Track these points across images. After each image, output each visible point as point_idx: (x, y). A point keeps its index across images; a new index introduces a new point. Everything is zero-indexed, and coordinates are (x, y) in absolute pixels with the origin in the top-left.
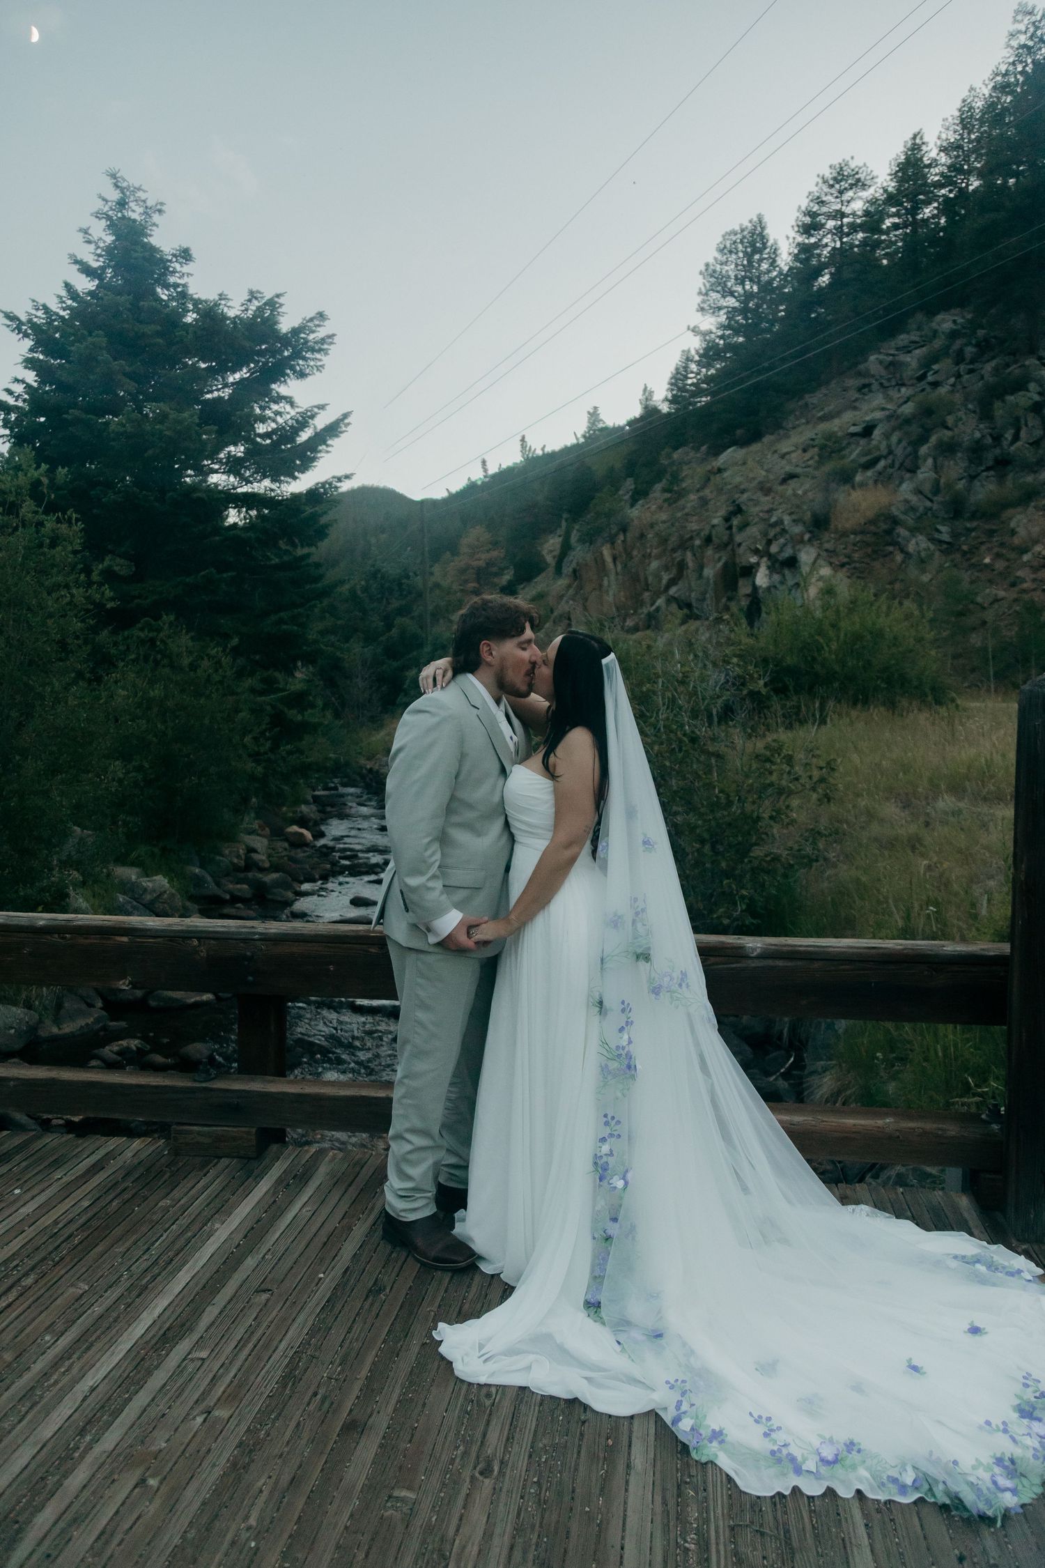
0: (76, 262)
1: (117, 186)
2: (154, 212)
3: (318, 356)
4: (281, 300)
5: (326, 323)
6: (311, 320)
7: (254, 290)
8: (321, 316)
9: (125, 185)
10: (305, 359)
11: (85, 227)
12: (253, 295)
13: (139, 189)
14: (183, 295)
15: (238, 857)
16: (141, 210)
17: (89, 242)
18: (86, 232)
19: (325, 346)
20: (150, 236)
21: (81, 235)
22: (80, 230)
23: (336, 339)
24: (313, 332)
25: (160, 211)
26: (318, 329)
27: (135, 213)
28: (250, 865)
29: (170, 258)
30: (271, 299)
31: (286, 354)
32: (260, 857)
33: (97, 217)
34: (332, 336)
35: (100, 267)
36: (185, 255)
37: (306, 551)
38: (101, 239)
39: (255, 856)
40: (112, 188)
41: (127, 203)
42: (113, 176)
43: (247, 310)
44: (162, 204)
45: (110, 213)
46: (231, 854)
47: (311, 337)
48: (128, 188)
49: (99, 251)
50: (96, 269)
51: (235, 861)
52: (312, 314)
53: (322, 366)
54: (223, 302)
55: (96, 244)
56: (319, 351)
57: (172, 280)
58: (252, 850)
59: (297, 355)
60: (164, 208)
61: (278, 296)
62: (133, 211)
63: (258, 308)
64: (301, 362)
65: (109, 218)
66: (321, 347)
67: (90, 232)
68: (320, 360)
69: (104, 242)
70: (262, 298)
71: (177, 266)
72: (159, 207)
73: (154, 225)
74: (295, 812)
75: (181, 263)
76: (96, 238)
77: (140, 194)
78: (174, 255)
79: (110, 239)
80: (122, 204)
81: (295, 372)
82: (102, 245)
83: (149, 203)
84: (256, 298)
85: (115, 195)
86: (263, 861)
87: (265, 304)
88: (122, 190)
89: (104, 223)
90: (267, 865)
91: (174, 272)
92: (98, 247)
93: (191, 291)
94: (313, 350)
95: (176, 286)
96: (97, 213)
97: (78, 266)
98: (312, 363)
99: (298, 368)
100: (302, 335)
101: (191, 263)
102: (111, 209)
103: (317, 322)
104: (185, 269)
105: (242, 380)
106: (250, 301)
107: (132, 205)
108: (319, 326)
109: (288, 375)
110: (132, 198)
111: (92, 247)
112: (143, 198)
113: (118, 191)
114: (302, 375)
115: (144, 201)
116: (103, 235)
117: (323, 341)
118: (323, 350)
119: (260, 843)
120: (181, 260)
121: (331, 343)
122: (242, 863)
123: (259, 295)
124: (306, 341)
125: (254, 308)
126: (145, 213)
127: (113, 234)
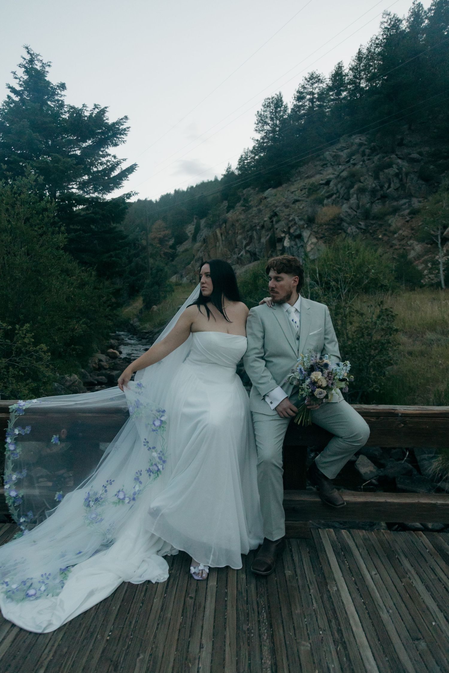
0: (9, 87)
1: (28, 52)
2: (47, 66)
3: (122, 136)
4: (107, 110)
5: (128, 121)
6: (122, 119)
7: (97, 104)
8: (126, 118)
9: (32, 52)
10: (117, 138)
11: (14, 71)
12: (96, 106)
13: (39, 55)
14: (62, 105)
15: (95, 363)
16: (41, 65)
17: (16, 78)
18: (14, 73)
19: (126, 132)
20: (46, 76)
21: (13, 74)
22: (12, 72)
23: (130, 129)
24: (123, 125)
25: (49, 66)
26: (124, 123)
27: (38, 66)
28: (101, 368)
29: (56, 87)
30: (103, 109)
31: (109, 134)
32: (104, 364)
33: (20, 66)
34: (128, 128)
35: (22, 90)
36: (63, 86)
37: (114, 225)
38: (22, 77)
39: (102, 363)
40: (26, 53)
41: (34, 61)
42: (27, 48)
43: (93, 113)
44: (50, 62)
45: (26, 65)
46: (92, 363)
47: (121, 127)
48: (33, 54)
49: (21, 83)
50: (20, 91)
51: (94, 365)
52: (123, 117)
53: (125, 141)
54: (84, 108)
55: (20, 79)
56: (123, 135)
57: (56, 98)
58: (100, 360)
59: (115, 135)
60: (51, 64)
61: (106, 108)
62: (36, 65)
63: (98, 112)
64: (115, 139)
65: (25, 67)
66: (123, 132)
67: (16, 73)
68: (123, 138)
69: (23, 78)
70: (100, 108)
71: (59, 91)
72: (49, 64)
73: (47, 72)
74: (108, 343)
75: (61, 90)
76: (19, 77)
77: (39, 57)
78: (58, 86)
79: (26, 77)
80: (31, 61)
81: (112, 143)
82: (22, 80)
83: (44, 62)
84: (97, 108)
85: (28, 57)
86: (106, 365)
87: (101, 111)
88: (31, 55)
89: (23, 69)
90: (107, 367)
91: (58, 94)
92: (20, 81)
93: (65, 103)
94: (121, 134)
95: (58, 101)
96: (20, 65)
97: (10, 90)
98: (120, 139)
99: (114, 141)
100: (117, 126)
101: (65, 90)
102: (27, 63)
103: (124, 121)
104: (63, 93)
105: (89, 146)
106: (94, 109)
107: (36, 62)
108: (125, 122)
109: (109, 144)
110: (36, 59)
111: (18, 80)
112: (41, 59)
113: (29, 55)
114: (116, 145)
115: (42, 61)
116: (23, 75)
117: (125, 130)
118: (125, 134)
119: (103, 357)
120: (61, 89)
121: (129, 131)
122: (97, 367)
123: (98, 106)
124: (118, 129)
125: (96, 112)
126: (43, 66)
127: (28, 75)
